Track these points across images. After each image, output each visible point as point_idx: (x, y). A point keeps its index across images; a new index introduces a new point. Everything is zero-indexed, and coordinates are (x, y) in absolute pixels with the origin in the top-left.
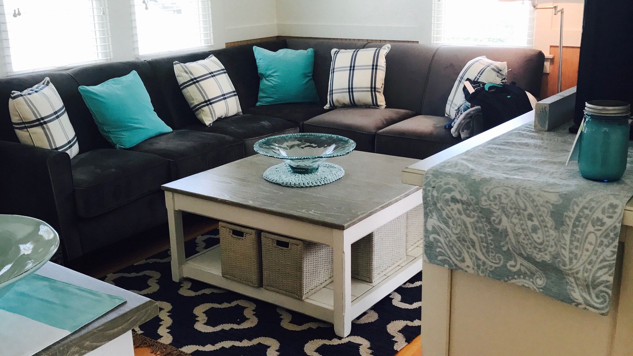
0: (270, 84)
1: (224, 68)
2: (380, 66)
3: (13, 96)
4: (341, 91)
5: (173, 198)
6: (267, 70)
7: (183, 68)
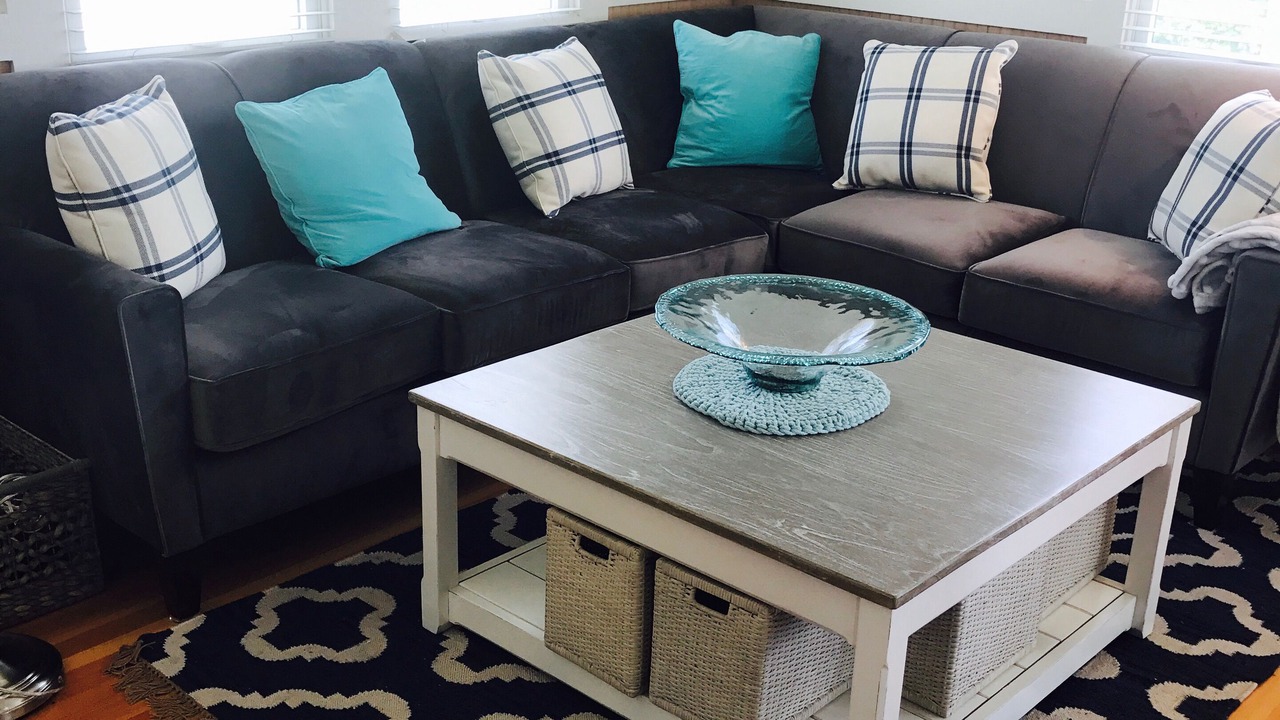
0: (706, 115)
1: (599, 72)
2: (986, 94)
3: (53, 126)
4: (880, 148)
5: (438, 428)
6: (703, 80)
7: (501, 70)
